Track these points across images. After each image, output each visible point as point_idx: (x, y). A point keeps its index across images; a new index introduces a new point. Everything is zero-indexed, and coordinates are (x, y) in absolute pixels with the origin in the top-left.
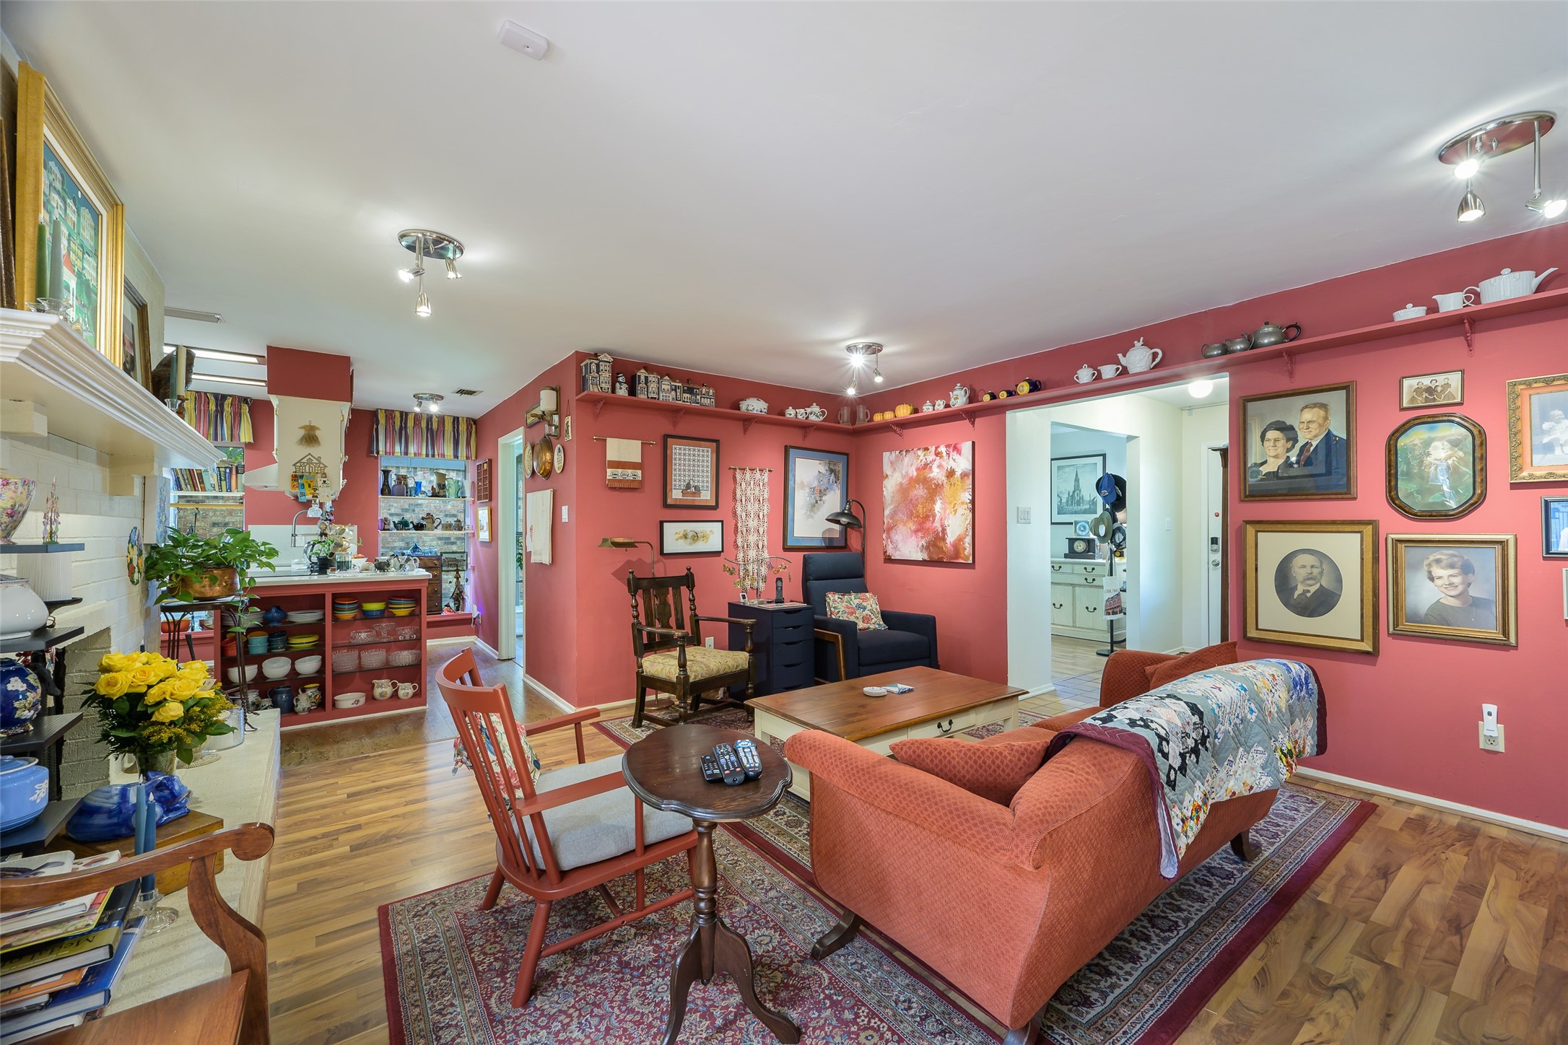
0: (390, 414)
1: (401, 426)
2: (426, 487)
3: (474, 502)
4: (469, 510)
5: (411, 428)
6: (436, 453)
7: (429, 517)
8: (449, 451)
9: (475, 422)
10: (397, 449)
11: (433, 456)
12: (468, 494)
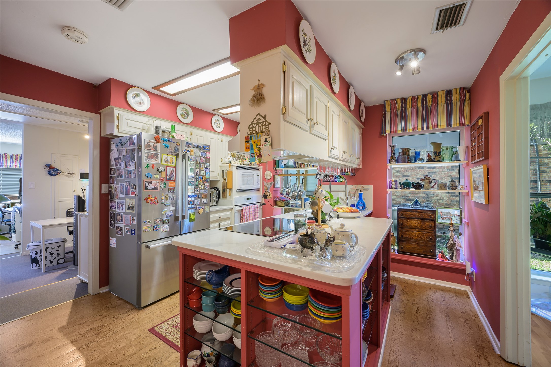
0: (393, 102)
1: (402, 110)
2: (424, 155)
3: (468, 164)
4: (464, 172)
5: (410, 109)
6: (430, 125)
7: (427, 178)
8: (442, 122)
9: (469, 90)
10: (399, 128)
11: (428, 128)
12: (462, 156)
